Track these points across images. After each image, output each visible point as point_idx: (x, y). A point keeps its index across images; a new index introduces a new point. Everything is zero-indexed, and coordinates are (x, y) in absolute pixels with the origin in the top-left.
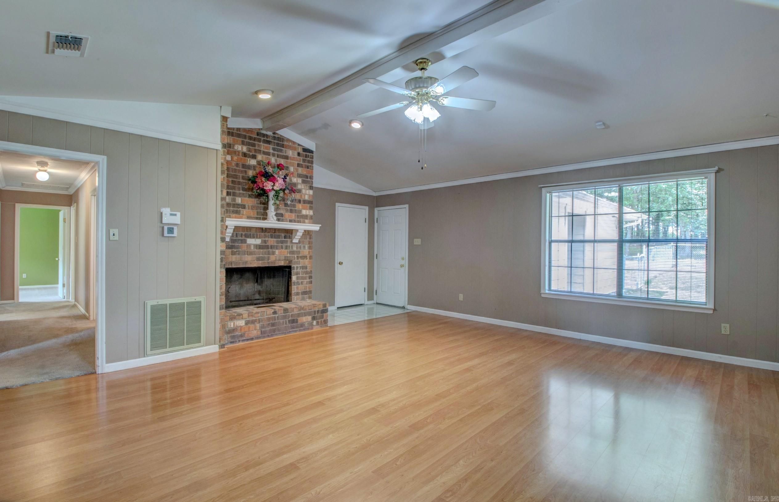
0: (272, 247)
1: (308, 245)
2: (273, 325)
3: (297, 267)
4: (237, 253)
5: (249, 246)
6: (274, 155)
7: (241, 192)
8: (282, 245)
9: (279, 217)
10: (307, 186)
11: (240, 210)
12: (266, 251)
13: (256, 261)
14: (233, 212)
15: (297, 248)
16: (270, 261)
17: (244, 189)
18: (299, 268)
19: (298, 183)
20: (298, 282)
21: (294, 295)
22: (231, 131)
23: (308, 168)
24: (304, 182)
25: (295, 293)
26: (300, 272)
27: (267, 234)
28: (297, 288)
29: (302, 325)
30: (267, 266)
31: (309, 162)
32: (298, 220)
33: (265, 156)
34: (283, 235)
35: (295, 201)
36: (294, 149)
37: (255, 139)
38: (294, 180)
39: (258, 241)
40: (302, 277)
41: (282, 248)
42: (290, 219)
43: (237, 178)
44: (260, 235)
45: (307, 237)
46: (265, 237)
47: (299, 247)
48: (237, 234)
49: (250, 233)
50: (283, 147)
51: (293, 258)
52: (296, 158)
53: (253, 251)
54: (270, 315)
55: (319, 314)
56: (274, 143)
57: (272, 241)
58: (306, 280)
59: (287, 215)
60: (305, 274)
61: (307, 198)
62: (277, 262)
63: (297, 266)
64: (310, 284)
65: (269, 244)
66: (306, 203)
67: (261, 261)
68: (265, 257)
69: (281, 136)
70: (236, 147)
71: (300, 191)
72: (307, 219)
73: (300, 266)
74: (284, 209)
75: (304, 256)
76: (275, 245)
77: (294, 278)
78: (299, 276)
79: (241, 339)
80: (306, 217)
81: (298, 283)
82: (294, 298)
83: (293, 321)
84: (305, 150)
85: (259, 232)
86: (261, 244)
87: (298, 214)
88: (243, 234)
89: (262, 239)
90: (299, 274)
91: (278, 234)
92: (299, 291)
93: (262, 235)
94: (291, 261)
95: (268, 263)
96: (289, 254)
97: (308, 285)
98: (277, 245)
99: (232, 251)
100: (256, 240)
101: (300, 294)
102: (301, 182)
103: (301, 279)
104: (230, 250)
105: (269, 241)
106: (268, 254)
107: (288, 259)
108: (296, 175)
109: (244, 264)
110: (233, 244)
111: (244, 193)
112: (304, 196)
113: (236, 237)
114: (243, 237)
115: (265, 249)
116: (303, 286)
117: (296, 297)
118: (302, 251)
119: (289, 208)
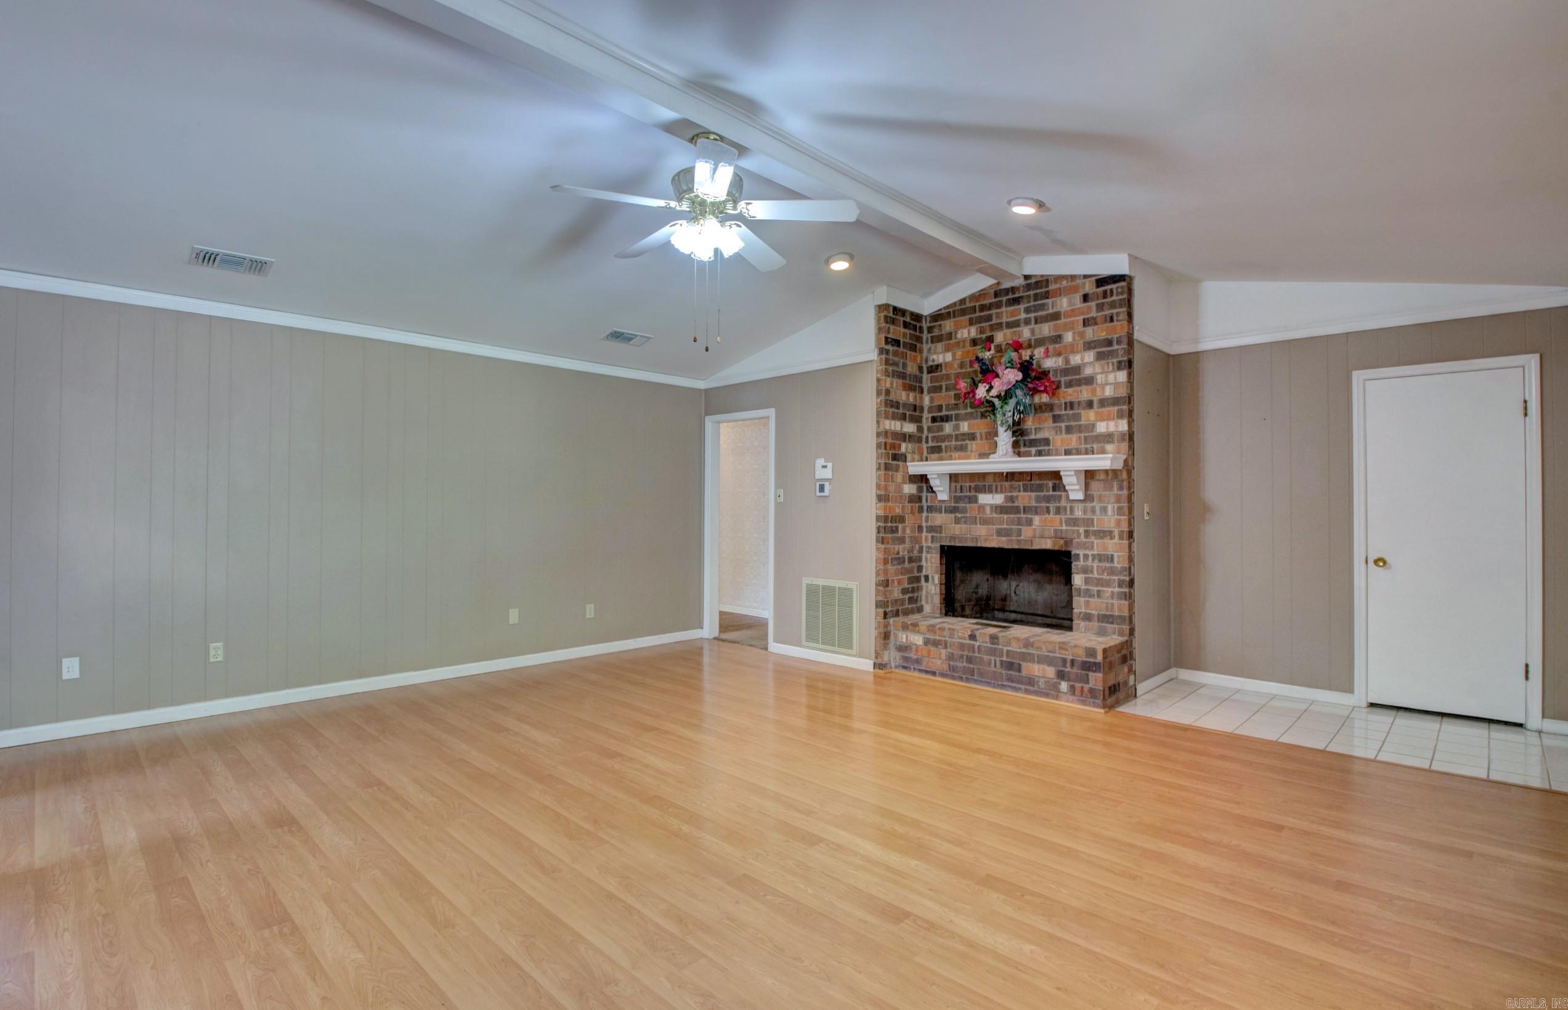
0: (1026, 509)
1: (1116, 506)
3: (1086, 556)
4: (963, 520)
5: (982, 508)
6: (1027, 322)
7: (969, 410)
8: (1047, 505)
9: (1040, 446)
10: (1111, 364)
11: (966, 444)
12: (1013, 518)
13: (995, 537)
15: (1085, 512)
16: (1022, 538)
18: (1090, 559)
19: (1085, 365)
20: (1088, 590)
21: (1078, 618)
22: (951, 310)
23: (1111, 320)
24: (1100, 357)
25: (1082, 615)
26: (1095, 568)
27: (1016, 484)
28: (1087, 604)
29: (1031, 681)
30: (1017, 547)
31: (1112, 305)
32: (1086, 449)
33: (1008, 332)
34: (1051, 484)
35: (1079, 405)
36: (1074, 290)
37: (990, 307)
38: (1076, 359)
39: (998, 499)
40: (1099, 580)
41: (1048, 512)
42: (1066, 448)
44: (1001, 486)
45: (1113, 487)
46: (1012, 489)
47: (1089, 508)
48: (961, 486)
49: (984, 484)
50: (1047, 298)
51: (1075, 535)
52: (1080, 308)
53: (989, 518)
56: (1029, 296)
57: (1026, 498)
58: (1110, 587)
59: (1059, 440)
60: (1108, 575)
61: (1108, 392)
62: (1037, 540)
63: (1087, 552)
64: (1121, 599)
65: (1020, 503)
66: (1108, 405)
67: (1005, 536)
68: (1011, 529)
69: (1042, 276)
70: (959, 336)
71: (1089, 381)
72: (1109, 442)
73: (1092, 555)
74: (1052, 427)
75: (1104, 532)
76: (1034, 504)
77: (1078, 580)
78: (1091, 576)
79: (917, 666)
80: (1108, 438)
81: (1088, 594)
84: (1101, 281)
85: (1000, 481)
86: (1005, 504)
87: (1087, 434)
88: (973, 486)
89: (1006, 494)
90: (1092, 572)
91: (1038, 482)
92: (1092, 612)
93: (1005, 487)
94: (1068, 542)
95: (1019, 542)
96: (1066, 525)
97: (1115, 602)
98: (1037, 505)
99: (955, 517)
100: (995, 496)
101: (1096, 618)
102: (1092, 360)
103: (1097, 585)
104: (953, 516)
105: (1020, 498)
106: (1019, 524)
107: (1064, 535)
108: (1081, 346)
109: (975, 540)
110: (957, 505)
111: (973, 412)
112: (1103, 389)
113: (961, 492)
114: (970, 491)
115: (1011, 513)
116: (1102, 602)
117: (1082, 624)
118: (1098, 519)
119: (1063, 425)
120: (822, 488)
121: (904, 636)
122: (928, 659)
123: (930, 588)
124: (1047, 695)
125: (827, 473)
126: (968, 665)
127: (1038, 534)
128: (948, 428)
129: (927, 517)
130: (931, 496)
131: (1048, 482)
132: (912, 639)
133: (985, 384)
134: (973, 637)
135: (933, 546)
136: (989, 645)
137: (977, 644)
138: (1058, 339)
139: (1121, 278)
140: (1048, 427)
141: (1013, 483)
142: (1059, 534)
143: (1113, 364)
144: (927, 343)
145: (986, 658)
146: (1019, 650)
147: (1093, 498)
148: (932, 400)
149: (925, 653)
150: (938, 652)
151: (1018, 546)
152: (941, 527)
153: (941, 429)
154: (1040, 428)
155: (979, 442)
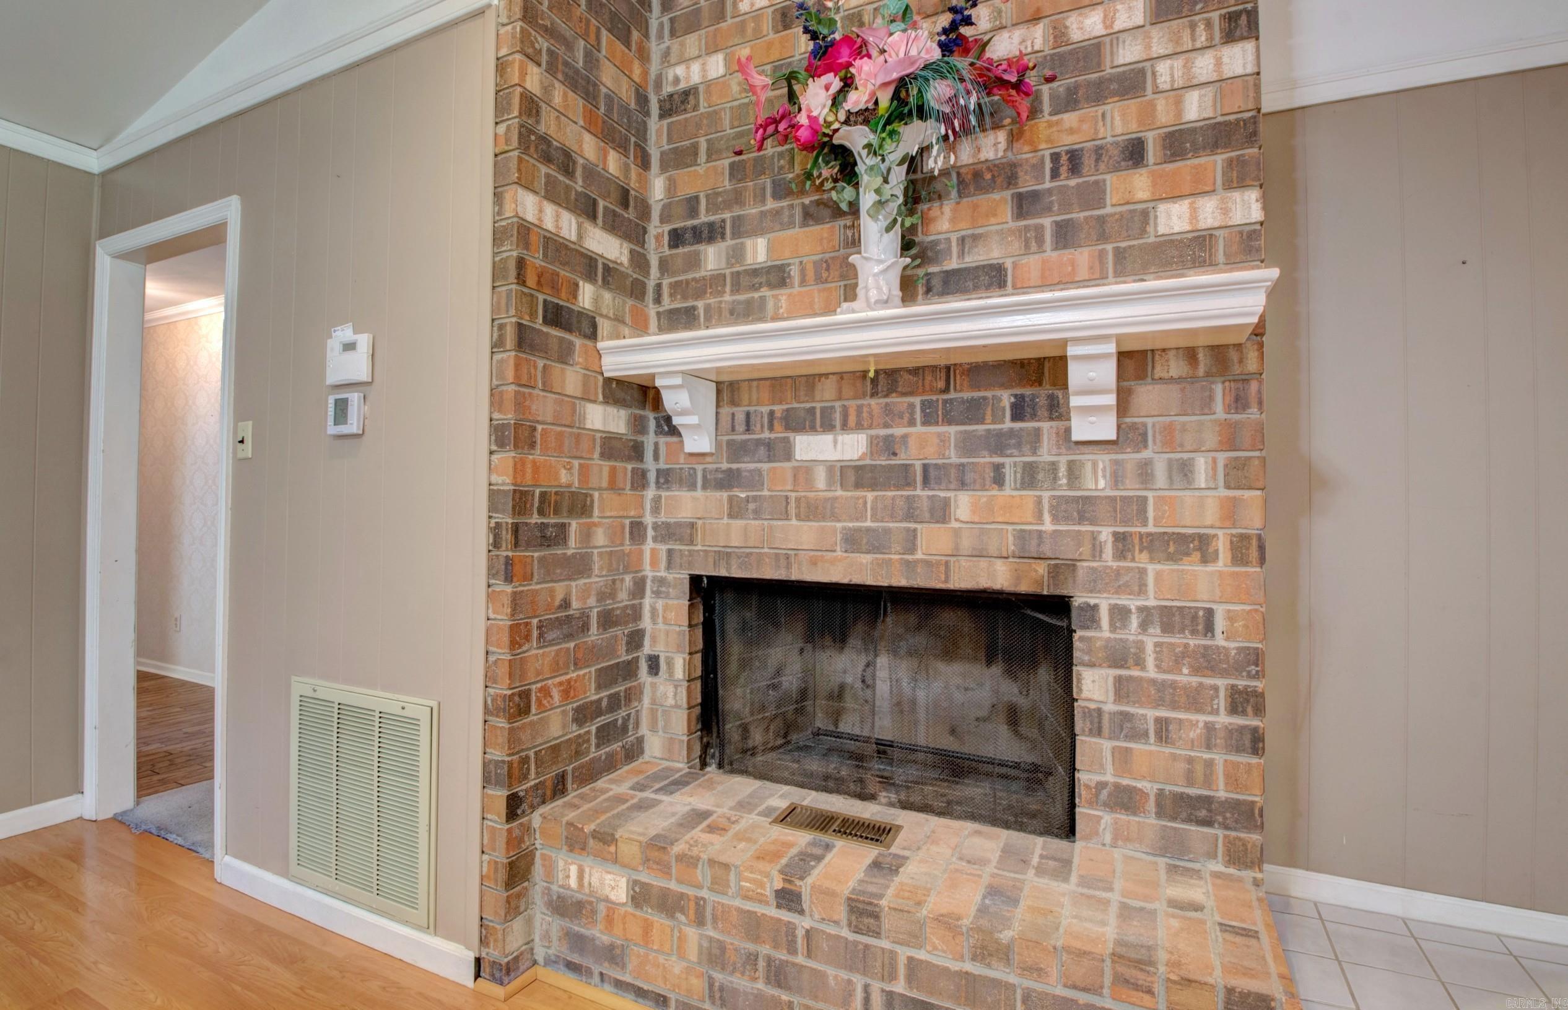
0: (933, 473)
1: (1222, 457)
3: (1120, 614)
4: (751, 506)
5: (804, 472)
7: (771, 204)
8: (997, 460)
9: (977, 289)
10: (1202, 26)
11: (763, 298)
12: (894, 498)
13: (839, 553)
14: (732, 313)
15: (1116, 480)
16: (919, 555)
17: (781, 191)
18: (1134, 622)
19: (1115, 36)
20: (1126, 716)
21: (1093, 800)
25: (1105, 793)
26: (1150, 648)
27: (899, 402)
28: (1123, 758)
30: (903, 582)
34: (1006, 398)
35: (1099, 159)
38: (1087, 25)
39: (852, 446)
40: (1161, 686)
41: (999, 480)
42: (1058, 288)
44: (859, 408)
45: (1211, 398)
46: (890, 415)
47: (1130, 467)
48: (748, 415)
49: (808, 405)
51: (1086, 550)
53: (827, 500)
57: (929, 443)
58: (1199, 710)
59: (1034, 267)
61: (1196, 110)
62: (964, 562)
63: (1123, 601)
64: (1239, 750)
65: (913, 456)
66: (1196, 151)
67: (868, 552)
68: (887, 531)
71: (1132, 82)
72: (1198, 261)
73: (1141, 609)
74: (1011, 231)
75: (1181, 539)
76: (954, 458)
77: (1091, 684)
78: (1135, 673)
80: (1196, 248)
81: (1127, 728)
82: (1100, 817)
85: (855, 398)
86: (868, 462)
87: (1124, 243)
88: (778, 415)
89: (873, 432)
90: (1140, 663)
91: (967, 395)
92: (1139, 785)
93: (870, 413)
94: (1062, 569)
96: (1055, 519)
97: (1219, 758)
98: (964, 460)
99: (731, 499)
100: (840, 438)
101: (1151, 805)
102: (1139, 19)
103: (1158, 703)
104: (725, 495)
105: (912, 442)
106: (910, 516)
107: (1047, 550)
109: (783, 562)
110: (734, 466)
111: (782, 207)
112: (1178, 103)
113: (748, 429)
114: (771, 428)
115: (886, 487)
116: (1174, 757)
117: (1107, 818)
118: (1160, 500)
119: (1047, 222)
120: (342, 408)
121: (574, 869)
122: (642, 951)
123: (661, 689)
125: (357, 367)
126: (772, 991)
127: (966, 544)
128: (712, 257)
129: (657, 500)
130: (667, 443)
131: (998, 393)
132: (595, 881)
133: (830, 76)
135: (670, 577)
136: (845, 933)
137: (803, 923)
140: (1000, 233)
141: (894, 399)
142: (1032, 548)
143: (1209, 24)
144: (660, 36)
145: (834, 974)
146: (955, 966)
147: (1144, 435)
148: (671, 187)
149: (635, 930)
150: (676, 934)
151: (907, 578)
152: (692, 525)
153: (694, 262)
154: (975, 238)
155: (797, 289)
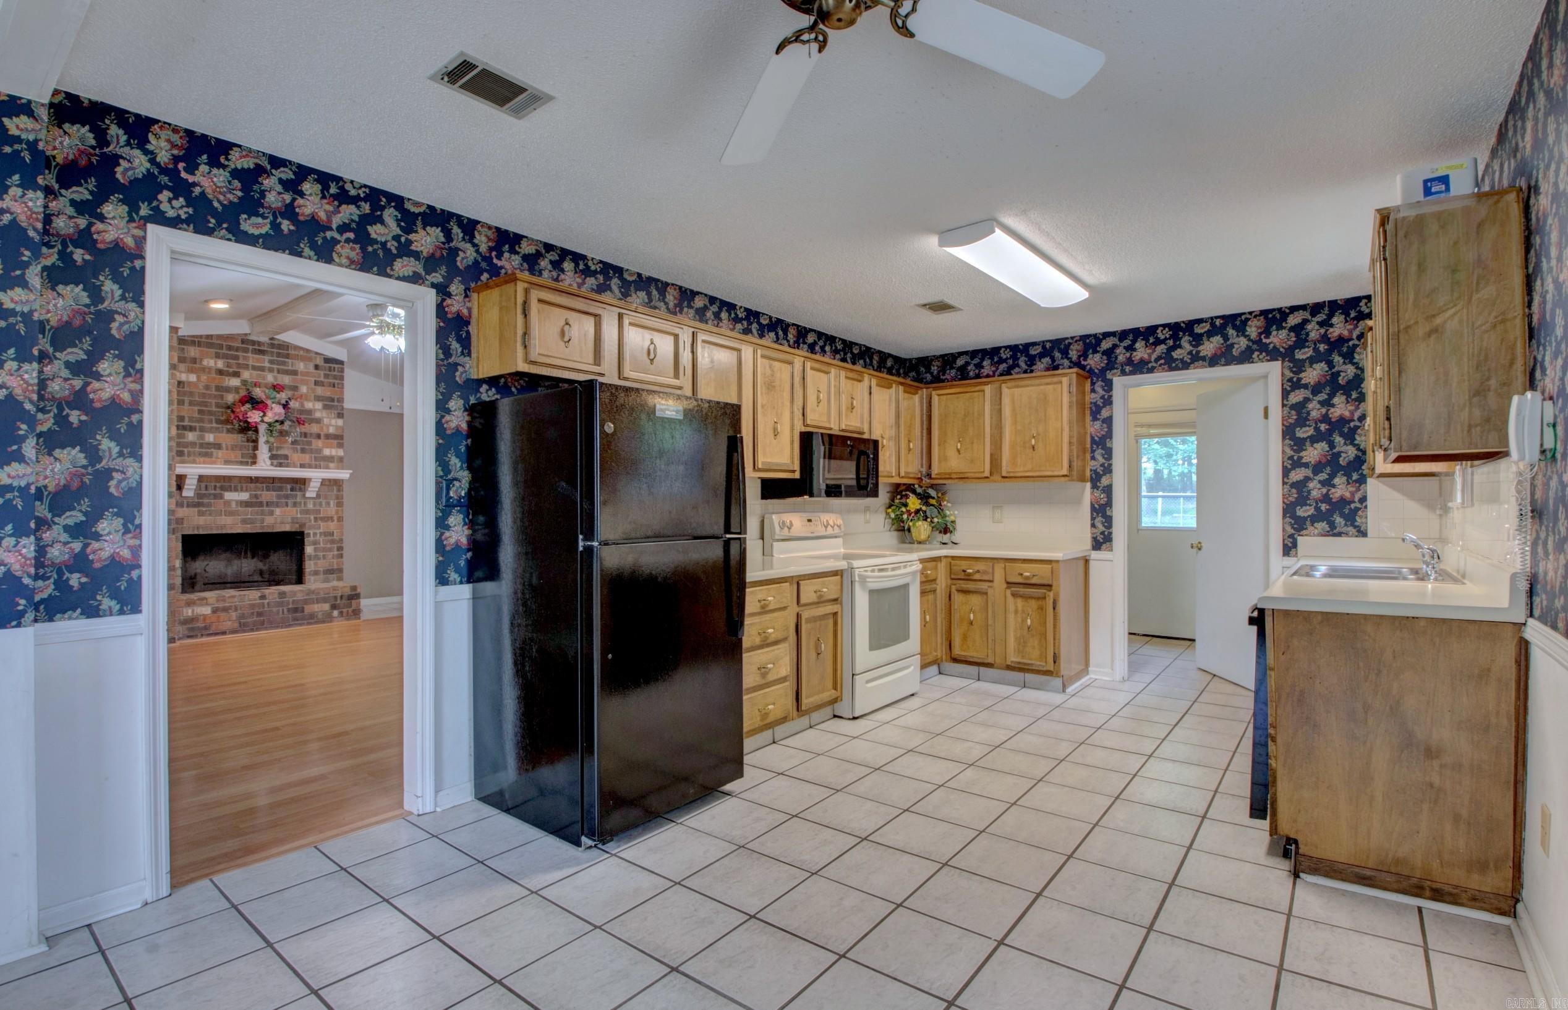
0: (269, 503)
1: (335, 501)
2: (260, 614)
3: (315, 534)
4: (207, 512)
5: (228, 503)
6: (271, 370)
7: (214, 425)
8: (287, 501)
10: (333, 414)
11: (212, 452)
12: (258, 510)
13: (240, 525)
15: (314, 505)
16: (265, 524)
17: (218, 422)
18: (318, 535)
19: (315, 410)
20: (317, 555)
21: (310, 575)
23: (334, 386)
24: (326, 407)
25: (313, 573)
26: (321, 540)
27: (259, 485)
28: (316, 564)
29: (311, 617)
30: (259, 531)
31: (335, 377)
32: (316, 464)
33: (255, 373)
34: (289, 486)
35: (313, 436)
36: (310, 359)
37: (237, 349)
38: (309, 405)
39: (244, 496)
40: (324, 548)
41: (287, 505)
42: (301, 463)
43: (206, 406)
44: (247, 486)
45: (334, 489)
46: (256, 489)
47: (317, 503)
48: (205, 486)
49: (229, 484)
50: (288, 358)
51: (308, 520)
52: (313, 372)
53: (235, 510)
54: (255, 600)
55: (344, 601)
56: (273, 352)
57: (267, 496)
58: (331, 552)
59: (296, 457)
60: (330, 544)
61: (332, 430)
62: (278, 525)
63: (315, 531)
65: (263, 499)
66: (331, 439)
67: (249, 524)
68: (255, 518)
69: (284, 342)
70: (205, 362)
71: (318, 421)
72: (332, 462)
73: (320, 532)
74: (291, 448)
75: (328, 518)
76: (275, 500)
77: (309, 550)
78: (317, 546)
79: (204, 632)
80: (330, 459)
81: (317, 557)
82: (308, 578)
83: (296, 610)
84: (328, 360)
85: (245, 483)
86: (249, 500)
87: (316, 456)
88: (218, 486)
89: (251, 493)
90: (318, 544)
91: (278, 486)
92: (318, 569)
93: (251, 488)
94: (303, 525)
95: (263, 527)
96: (301, 515)
97: (335, 560)
98: (277, 501)
99: (199, 510)
100: (240, 494)
101: (321, 573)
102: (320, 408)
103: (322, 552)
104: (196, 509)
105: (263, 496)
106: (262, 514)
107: (298, 521)
108: (313, 398)
109: (219, 528)
110: (201, 501)
113: (207, 490)
114: (216, 490)
115: (254, 507)
116: (325, 562)
117: (312, 578)
118: (324, 510)
119: (299, 447)
122: (216, 623)
124: (324, 622)
126: (258, 619)
127: (278, 521)
128: (191, 436)
131: (287, 485)
134: (263, 597)
135: (174, 535)
138: (295, 388)
139: (341, 363)
142: (295, 521)
145: (275, 609)
147: (323, 497)
149: (213, 619)
150: (228, 616)
151: (261, 530)
152: (183, 519)
153: (184, 437)
154: (281, 448)
155: (224, 451)
